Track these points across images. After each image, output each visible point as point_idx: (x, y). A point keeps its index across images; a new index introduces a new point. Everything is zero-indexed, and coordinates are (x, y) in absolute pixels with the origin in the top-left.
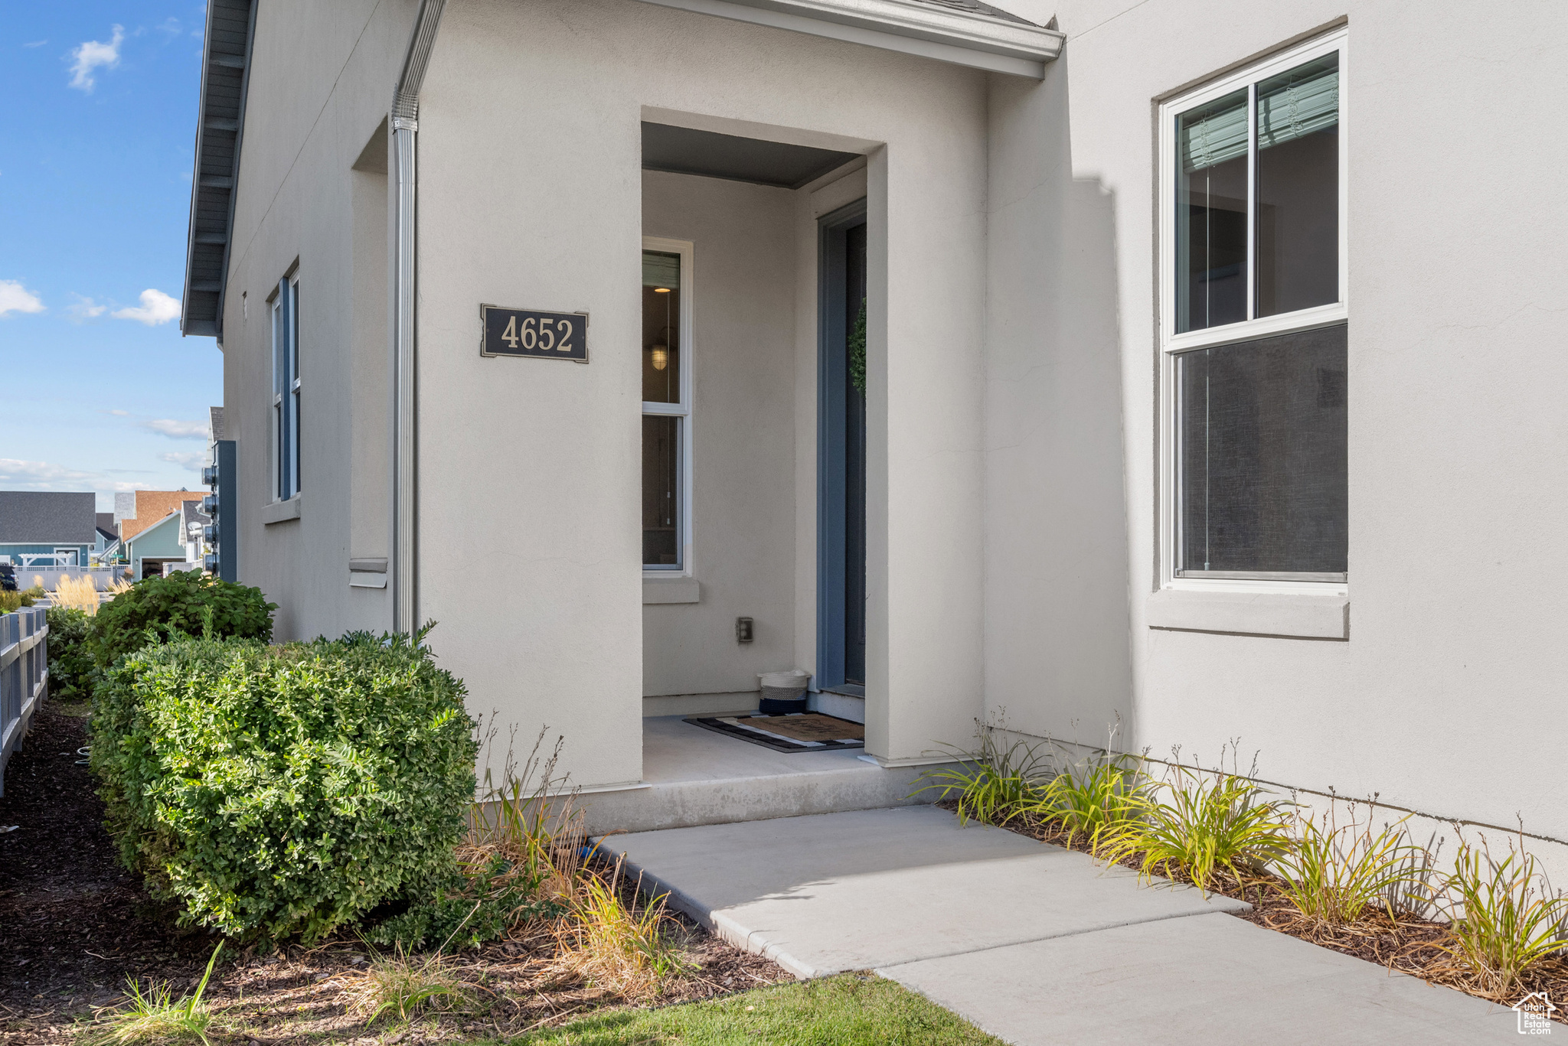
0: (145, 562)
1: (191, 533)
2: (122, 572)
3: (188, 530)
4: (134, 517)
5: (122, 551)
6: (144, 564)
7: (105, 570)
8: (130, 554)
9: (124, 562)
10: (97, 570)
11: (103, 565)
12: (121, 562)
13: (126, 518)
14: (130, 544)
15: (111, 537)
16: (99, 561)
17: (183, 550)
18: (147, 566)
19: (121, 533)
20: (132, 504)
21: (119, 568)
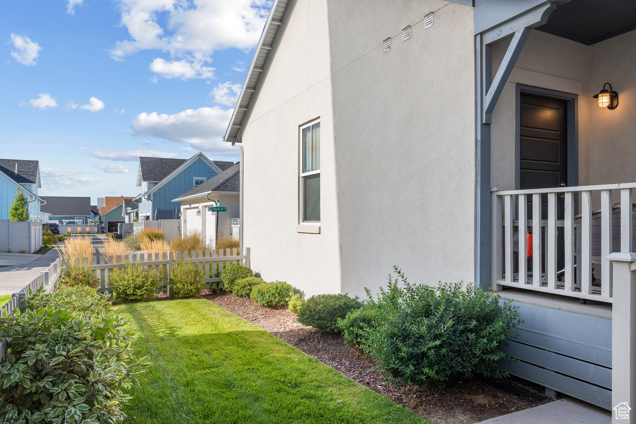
0: (109, 223)
1: (127, 211)
2: (100, 226)
3: (126, 211)
4: (105, 206)
5: (100, 218)
6: (108, 223)
7: (94, 226)
8: (103, 219)
9: (101, 223)
10: (91, 226)
11: (93, 224)
12: (100, 223)
13: (102, 207)
14: (103, 216)
15: (96, 214)
16: (92, 222)
17: (124, 218)
18: (109, 224)
19: (100, 212)
20: (104, 202)
21: (100, 225)
